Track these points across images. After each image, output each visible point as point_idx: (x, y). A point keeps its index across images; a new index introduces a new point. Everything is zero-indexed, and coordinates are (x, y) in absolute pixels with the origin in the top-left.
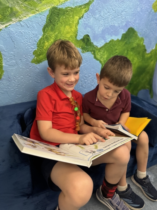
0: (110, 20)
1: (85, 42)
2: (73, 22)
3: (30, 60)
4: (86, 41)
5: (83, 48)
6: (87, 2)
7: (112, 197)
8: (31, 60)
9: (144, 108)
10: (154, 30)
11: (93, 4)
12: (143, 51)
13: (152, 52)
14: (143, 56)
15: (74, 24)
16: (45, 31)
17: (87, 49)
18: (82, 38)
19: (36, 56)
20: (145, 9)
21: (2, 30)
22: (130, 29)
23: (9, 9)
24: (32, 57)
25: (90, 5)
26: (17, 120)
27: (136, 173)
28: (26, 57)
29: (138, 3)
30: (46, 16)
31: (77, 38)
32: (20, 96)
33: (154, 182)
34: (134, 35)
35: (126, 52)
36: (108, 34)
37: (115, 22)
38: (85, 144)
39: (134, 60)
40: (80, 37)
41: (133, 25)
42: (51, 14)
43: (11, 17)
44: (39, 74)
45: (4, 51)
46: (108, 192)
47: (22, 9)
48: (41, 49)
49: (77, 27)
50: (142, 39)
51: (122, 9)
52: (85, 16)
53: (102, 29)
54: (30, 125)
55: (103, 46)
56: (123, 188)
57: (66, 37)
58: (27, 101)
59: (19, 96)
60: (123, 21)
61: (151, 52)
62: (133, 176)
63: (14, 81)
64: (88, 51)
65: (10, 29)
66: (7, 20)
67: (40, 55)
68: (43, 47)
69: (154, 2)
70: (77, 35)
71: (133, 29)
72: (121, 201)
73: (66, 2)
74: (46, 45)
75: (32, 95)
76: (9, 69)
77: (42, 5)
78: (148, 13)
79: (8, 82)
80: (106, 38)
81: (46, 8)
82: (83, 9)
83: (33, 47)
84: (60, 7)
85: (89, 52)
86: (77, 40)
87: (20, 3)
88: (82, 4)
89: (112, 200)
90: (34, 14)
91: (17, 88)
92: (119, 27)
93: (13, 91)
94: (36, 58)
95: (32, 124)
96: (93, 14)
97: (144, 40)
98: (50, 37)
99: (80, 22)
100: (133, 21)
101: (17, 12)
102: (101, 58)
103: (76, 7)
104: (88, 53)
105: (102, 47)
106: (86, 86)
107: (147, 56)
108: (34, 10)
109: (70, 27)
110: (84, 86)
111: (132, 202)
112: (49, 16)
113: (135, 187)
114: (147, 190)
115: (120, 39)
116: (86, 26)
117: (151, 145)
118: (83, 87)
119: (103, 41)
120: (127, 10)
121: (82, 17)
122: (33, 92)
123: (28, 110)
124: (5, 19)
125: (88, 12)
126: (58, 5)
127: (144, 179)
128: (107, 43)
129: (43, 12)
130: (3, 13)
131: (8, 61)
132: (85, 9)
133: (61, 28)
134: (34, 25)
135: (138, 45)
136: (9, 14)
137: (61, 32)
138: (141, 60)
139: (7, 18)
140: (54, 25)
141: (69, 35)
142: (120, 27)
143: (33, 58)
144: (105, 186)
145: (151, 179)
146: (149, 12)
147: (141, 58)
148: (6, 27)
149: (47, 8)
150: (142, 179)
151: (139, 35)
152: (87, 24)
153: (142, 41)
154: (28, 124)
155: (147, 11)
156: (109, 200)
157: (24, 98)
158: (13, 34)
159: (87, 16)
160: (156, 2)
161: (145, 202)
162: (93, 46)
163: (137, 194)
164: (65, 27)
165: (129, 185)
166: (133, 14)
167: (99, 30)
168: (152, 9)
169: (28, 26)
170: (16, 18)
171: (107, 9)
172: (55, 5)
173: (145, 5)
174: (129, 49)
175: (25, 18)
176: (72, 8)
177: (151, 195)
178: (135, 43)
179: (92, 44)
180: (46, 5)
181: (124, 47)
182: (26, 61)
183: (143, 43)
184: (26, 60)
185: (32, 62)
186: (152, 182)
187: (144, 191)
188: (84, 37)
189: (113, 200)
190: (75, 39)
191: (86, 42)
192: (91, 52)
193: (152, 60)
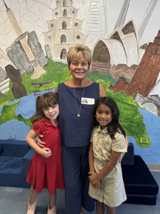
2: (13, 109)
5: (18, 119)
16: (2, 113)
18: (17, 115)
25: (19, 103)
52: (17, 107)
55: (29, 119)
64: (21, 121)
70: (15, 114)
73: (9, 103)
82: (16, 105)
86: (15, 116)
88: (16, 103)
98: (4, 115)
102: (29, 124)
103: (13, 104)
109: (12, 111)
112: (3, 108)
119: (28, 117)
129: (1, 107)
137: (8, 113)
140: (5, 111)
141: (12, 114)
162: (24, 119)
164: (9, 111)
167: (25, 112)
172: (5, 105)
180: (2, 105)
191: (20, 117)
192: (23, 121)
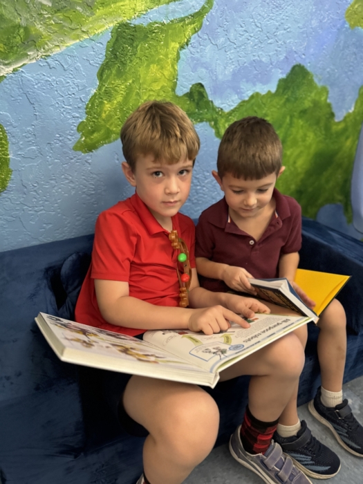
0: (250, 49)
1: (194, 100)
2: (166, 55)
3: (71, 144)
4: (196, 97)
5: (190, 115)
6: (197, 11)
7: (264, 451)
8: (73, 145)
9: (332, 246)
10: (351, 68)
11: (211, 13)
12: (327, 116)
13: (348, 120)
14: (327, 128)
15: (169, 60)
16: (104, 78)
17: (200, 117)
18: (187, 90)
19: (83, 134)
20: (329, 21)
21: (5, 77)
22: (297, 68)
23: (22, 30)
24: (75, 137)
25: (203, 17)
26: (45, 281)
27: (319, 394)
28: (61, 138)
29: (312, 10)
30: (105, 44)
31: (176, 90)
32: (50, 226)
33: (359, 415)
34: (306, 82)
35: (288, 120)
36: (247, 81)
37: (260, 53)
38: (201, 332)
39: (307, 139)
40: (183, 89)
41: (302, 58)
42: (117, 40)
43: (25, 49)
44: (92, 175)
45: (11, 125)
46: (255, 440)
47: (50, 28)
48: (94, 118)
49: (176, 67)
50: (324, 89)
51: (277, 24)
52: (192, 41)
53: (231, 70)
54: (75, 293)
55: (235, 108)
56: (290, 429)
57: (152, 90)
58: (65, 238)
59: (48, 227)
60: (280, 51)
61: (345, 118)
62: (312, 402)
63: (35, 193)
64: (202, 121)
65: (23, 74)
66: (15, 56)
67: (93, 132)
68: (99, 115)
69: (349, 6)
70: (175, 84)
71: (303, 67)
72: (285, 459)
73: (149, 10)
74: (105, 109)
75: (77, 223)
76: (23, 167)
77: (96, 20)
78: (335, 30)
79: (20, 195)
80: (242, 90)
81: (104, 26)
82: (188, 25)
83: (78, 115)
84: (136, 22)
85: (204, 123)
86: (177, 96)
87: (46, 16)
88: (187, 15)
89: (265, 457)
90: (78, 41)
91: (42, 208)
92: (271, 64)
93: (32, 215)
94: (84, 139)
95: (79, 289)
96: (212, 37)
97: (327, 92)
98: (116, 91)
99: (181, 55)
100: (302, 50)
101: (40, 36)
103: (172, 21)
104: (201, 124)
105: (233, 111)
106: (198, 200)
107: (335, 128)
108: (79, 32)
109: (159, 67)
110: (195, 201)
111: (312, 460)
112: (112, 44)
113: (317, 426)
114: (346, 433)
115: (273, 90)
116: (196, 64)
117: (351, 331)
118: (193, 204)
119: (235, 97)
120: (289, 25)
121: (187, 45)
122: (78, 218)
123: (70, 258)
124: (11, 54)
125: (199, 32)
126: (131, 17)
127: (339, 407)
128: (244, 102)
129: (98, 34)
130: (8, 39)
131: (21, 149)
132: (192, 26)
133: (139, 69)
134: (79, 64)
135: (316, 104)
136: (20, 42)
137: (139, 79)
138: (323, 136)
139: (17, 51)
140: (124, 64)
141: (158, 85)
142: (274, 64)
143: (77, 140)
144: (250, 425)
145: (354, 408)
146: (338, 29)
147: (323, 132)
148: (15, 70)
149: (107, 27)
150: (333, 408)
151: (316, 80)
152: (198, 60)
153: (325, 94)
154: (70, 289)
155: (334, 26)
156: (258, 457)
157: (57, 231)
158: (31, 86)
159: (198, 41)
160: (352, 6)
161: (342, 460)
162: (214, 109)
163: (323, 442)
164: (148, 66)
165: (303, 423)
166: (303, 33)
167: (224, 72)
168: (344, 23)
169: (65, 67)
170: (37, 50)
171: (243, 25)
172: (125, 20)
173: (330, 14)
174: (295, 114)
175: (57, 50)
176: (163, 24)
177: (355, 443)
178: (309, 98)
179: (211, 104)
180: (105, 19)
181: (284, 109)
182: (61, 146)
183: (326, 100)
184: (60, 144)
185: (76, 148)
186: (356, 414)
187: (340, 434)
188: (191, 88)
189: (267, 456)
190: (171, 93)
191: (196, 101)
192: (208, 123)
193: (347, 138)
